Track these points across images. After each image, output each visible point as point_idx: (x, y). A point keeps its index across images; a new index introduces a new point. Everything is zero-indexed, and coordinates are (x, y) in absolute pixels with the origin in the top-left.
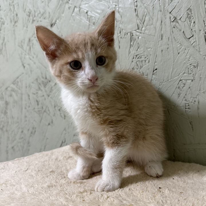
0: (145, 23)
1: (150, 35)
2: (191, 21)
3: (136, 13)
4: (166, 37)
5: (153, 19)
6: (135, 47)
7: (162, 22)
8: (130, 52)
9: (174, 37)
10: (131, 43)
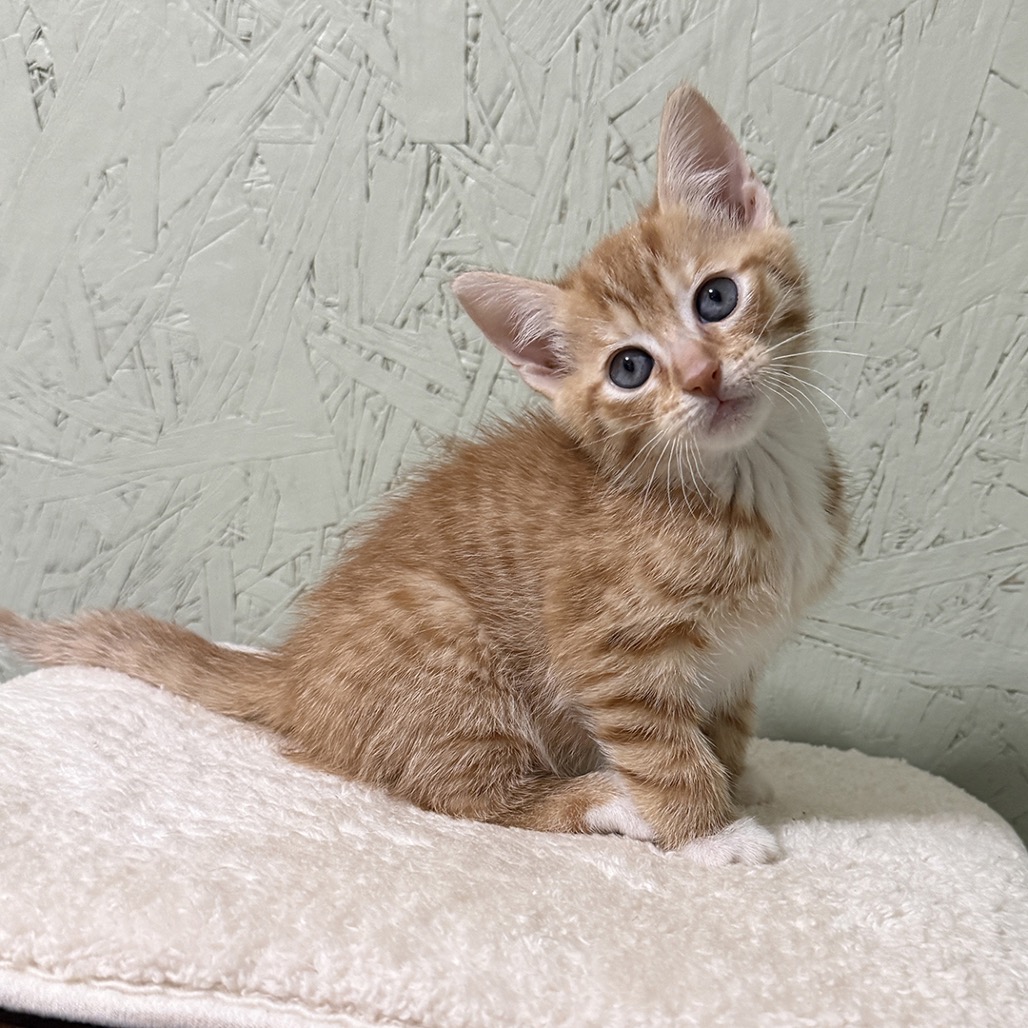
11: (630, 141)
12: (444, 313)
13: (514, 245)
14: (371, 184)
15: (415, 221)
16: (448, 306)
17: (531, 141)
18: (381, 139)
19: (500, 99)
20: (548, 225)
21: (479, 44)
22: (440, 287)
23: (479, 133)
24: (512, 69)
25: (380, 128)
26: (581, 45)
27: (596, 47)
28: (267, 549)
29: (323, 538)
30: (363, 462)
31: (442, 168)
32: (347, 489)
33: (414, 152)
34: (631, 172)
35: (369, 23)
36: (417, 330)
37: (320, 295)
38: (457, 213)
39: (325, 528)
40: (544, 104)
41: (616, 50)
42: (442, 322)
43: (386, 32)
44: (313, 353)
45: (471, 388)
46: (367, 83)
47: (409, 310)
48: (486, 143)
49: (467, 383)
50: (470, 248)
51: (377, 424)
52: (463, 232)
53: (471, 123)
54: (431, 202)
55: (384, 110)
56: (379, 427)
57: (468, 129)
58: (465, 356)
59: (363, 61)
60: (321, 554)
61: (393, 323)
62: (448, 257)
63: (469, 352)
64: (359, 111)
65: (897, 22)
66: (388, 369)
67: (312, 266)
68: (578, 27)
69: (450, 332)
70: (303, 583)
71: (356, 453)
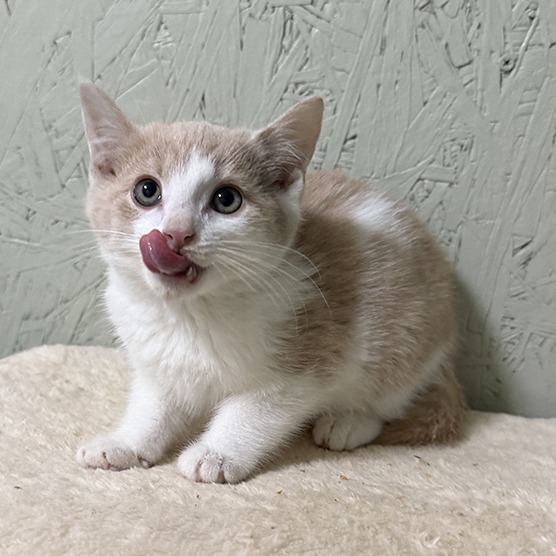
1: (347, 31)
2: (472, 20)
4: (395, 47)
6: (295, 57)
8: (274, 70)
10: (282, 40)
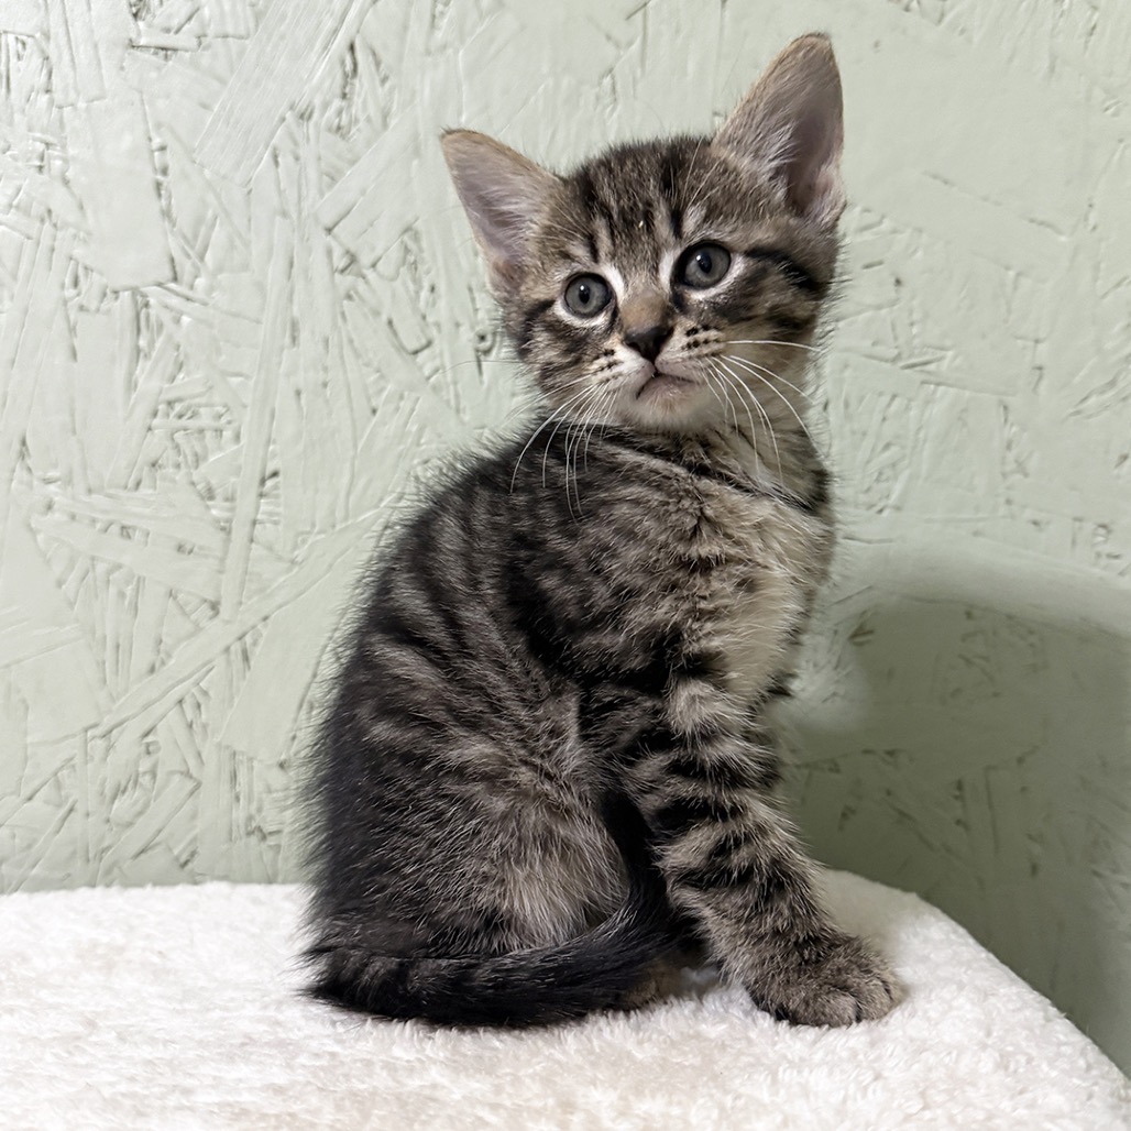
0: (208, 257)
3: (164, 202)
5: (247, 245)
7: (291, 265)
9: (351, 341)
11: (353, 249)
12: (183, 465)
13: (247, 377)
14: (76, 343)
15: (131, 374)
16: (185, 457)
17: (245, 267)
18: (78, 295)
19: (203, 230)
20: (282, 349)
21: (170, 177)
22: (173, 439)
23: (186, 268)
24: (211, 198)
25: (76, 283)
26: (280, 159)
27: (297, 159)
28: (24, 769)
29: (86, 742)
30: (118, 647)
31: (152, 312)
32: (105, 681)
33: (119, 301)
34: (361, 279)
35: (44, 177)
36: (155, 488)
37: (38, 473)
38: (178, 356)
39: (86, 730)
40: (252, 227)
41: (319, 159)
42: (180, 476)
43: (66, 182)
44: (40, 537)
45: (228, 541)
46: (54, 239)
47: (142, 469)
48: (196, 277)
49: (222, 535)
50: (199, 389)
51: (126, 603)
52: (188, 374)
53: (176, 261)
54: (147, 350)
55: (77, 264)
56: (130, 603)
57: (174, 267)
58: (214, 507)
59: (46, 215)
60: (86, 762)
61: (126, 487)
62: (176, 404)
63: (219, 501)
64: (50, 269)
65: (607, 81)
66: (129, 537)
67: (24, 443)
68: (274, 141)
69: (193, 484)
70: (71, 801)
71: (108, 639)
